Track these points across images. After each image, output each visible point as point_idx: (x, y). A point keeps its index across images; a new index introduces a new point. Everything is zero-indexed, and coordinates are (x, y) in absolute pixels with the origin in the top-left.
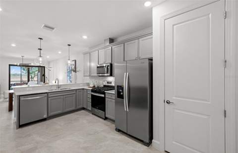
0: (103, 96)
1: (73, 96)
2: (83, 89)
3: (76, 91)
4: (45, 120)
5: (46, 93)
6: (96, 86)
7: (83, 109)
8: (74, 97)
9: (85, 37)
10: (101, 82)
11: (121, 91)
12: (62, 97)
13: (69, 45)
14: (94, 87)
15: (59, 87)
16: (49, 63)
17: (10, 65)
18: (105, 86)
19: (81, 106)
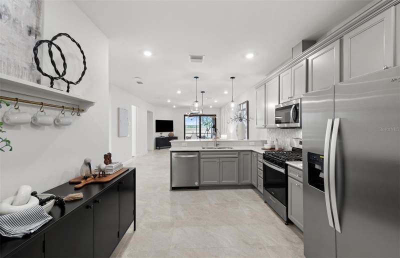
0: (283, 171)
1: (234, 161)
2: (252, 151)
3: (239, 154)
4: (196, 188)
5: (198, 151)
6: (277, 149)
7: (252, 187)
8: (236, 164)
9: (250, 56)
10: (289, 140)
11: (317, 167)
12: (217, 160)
13: (233, 78)
14: (273, 149)
15: (217, 145)
16: (220, 109)
17: (185, 116)
18: (294, 149)
19: (248, 182)
